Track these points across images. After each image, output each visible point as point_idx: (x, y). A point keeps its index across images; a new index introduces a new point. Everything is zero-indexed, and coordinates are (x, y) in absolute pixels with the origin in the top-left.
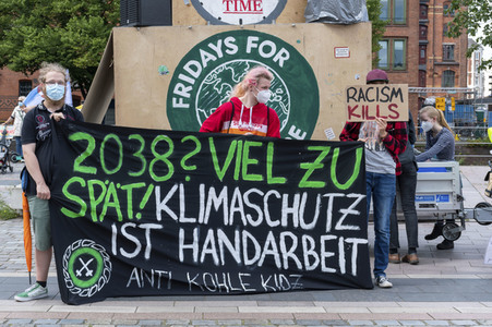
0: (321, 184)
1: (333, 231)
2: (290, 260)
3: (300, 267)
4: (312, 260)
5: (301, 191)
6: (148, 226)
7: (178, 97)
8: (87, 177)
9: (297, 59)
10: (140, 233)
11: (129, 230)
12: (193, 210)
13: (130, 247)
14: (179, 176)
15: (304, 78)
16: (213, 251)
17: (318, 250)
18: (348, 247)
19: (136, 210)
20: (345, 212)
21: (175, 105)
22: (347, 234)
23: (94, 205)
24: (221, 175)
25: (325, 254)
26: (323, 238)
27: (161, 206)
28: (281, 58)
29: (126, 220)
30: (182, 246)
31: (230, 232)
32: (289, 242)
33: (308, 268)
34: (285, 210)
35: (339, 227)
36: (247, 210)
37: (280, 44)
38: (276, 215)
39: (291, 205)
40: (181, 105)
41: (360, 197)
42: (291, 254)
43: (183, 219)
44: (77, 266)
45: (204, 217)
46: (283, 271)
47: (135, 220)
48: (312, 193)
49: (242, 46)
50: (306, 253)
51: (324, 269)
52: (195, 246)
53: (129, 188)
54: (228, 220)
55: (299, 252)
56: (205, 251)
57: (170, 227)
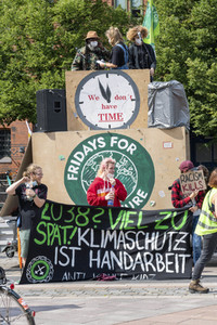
0: (166, 227)
1: (172, 251)
2: (149, 266)
3: (154, 270)
4: (161, 266)
5: (156, 231)
7: (71, 173)
8: (47, 221)
9: (141, 149)
10: (69, 252)
11: (64, 250)
12: (98, 241)
13: (64, 260)
15: (145, 161)
16: (108, 262)
17: (164, 260)
18: (180, 260)
19: (68, 239)
20: (178, 241)
21: (69, 178)
22: (179, 252)
23: (49, 235)
24: (113, 227)
25: (168, 263)
26: (167, 255)
27: (81, 238)
28: (131, 149)
29: (63, 245)
30: (91, 259)
32: (148, 257)
33: (159, 270)
34: (147, 241)
35: (175, 249)
36: (127, 241)
38: (142, 244)
39: (150, 238)
40: (73, 178)
41: (186, 234)
42: (150, 263)
43: (92, 245)
44: (36, 268)
45: (104, 244)
46: (146, 272)
47: (67, 245)
48: (161, 232)
49: (108, 142)
50: (158, 263)
51: (168, 271)
52: (98, 260)
53: (65, 228)
55: (154, 262)
56: (104, 262)
57: (85, 249)
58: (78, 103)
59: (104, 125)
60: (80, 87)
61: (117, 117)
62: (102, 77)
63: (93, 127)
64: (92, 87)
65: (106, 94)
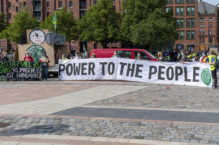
2: (33, 77)
4: (36, 77)
6: (12, 73)
8: (3, 67)
9: (43, 49)
10: (11, 74)
11: (9, 74)
12: (19, 71)
13: (10, 76)
14: (16, 66)
16: (22, 76)
19: (10, 71)
20: (40, 70)
23: (4, 71)
24: (23, 66)
25: (38, 76)
26: (37, 74)
27: (14, 70)
28: (41, 49)
30: (17, 76)
31: (24, 74)
32: (32, 75)
34: (32, 70)
35: (39, 72)
36: (26, 71)
37: (41, 47)
38: (30, 71)
43: (17, 72)
44: (2, 79)
48: (35, 68)
49: (35, 47)
51: (38, 78)
52: (19, 75)
53: (9, 68)
54: (24, 72)
57: (15, 73)
58: (30, 37)
59: (36, 43)
60: (30, 34)
61: (40, 41)
62: (36, 31)
63: (33, 43)
64: (33, 33)
65: (37, 35)
